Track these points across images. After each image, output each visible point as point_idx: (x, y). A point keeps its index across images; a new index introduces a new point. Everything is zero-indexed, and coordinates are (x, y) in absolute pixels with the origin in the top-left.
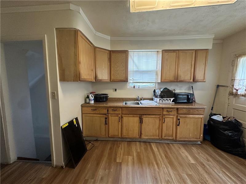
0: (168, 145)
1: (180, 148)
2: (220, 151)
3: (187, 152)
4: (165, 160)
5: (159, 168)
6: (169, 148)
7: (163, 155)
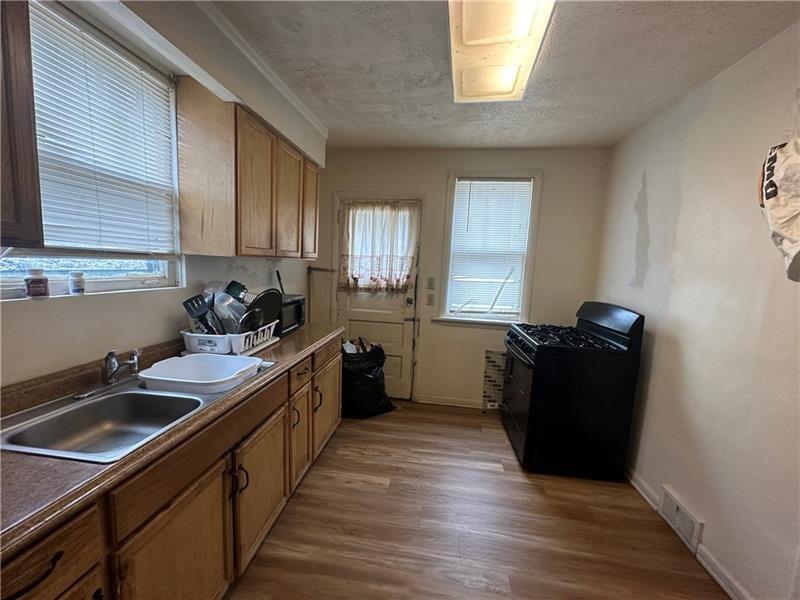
0: (303, 500)
1: (331, 478)
2: (366, 422)
3: (351, 471)
4: (365, 542)
5: (398, 583)
6: (317, 505)
7: (344, 539)
